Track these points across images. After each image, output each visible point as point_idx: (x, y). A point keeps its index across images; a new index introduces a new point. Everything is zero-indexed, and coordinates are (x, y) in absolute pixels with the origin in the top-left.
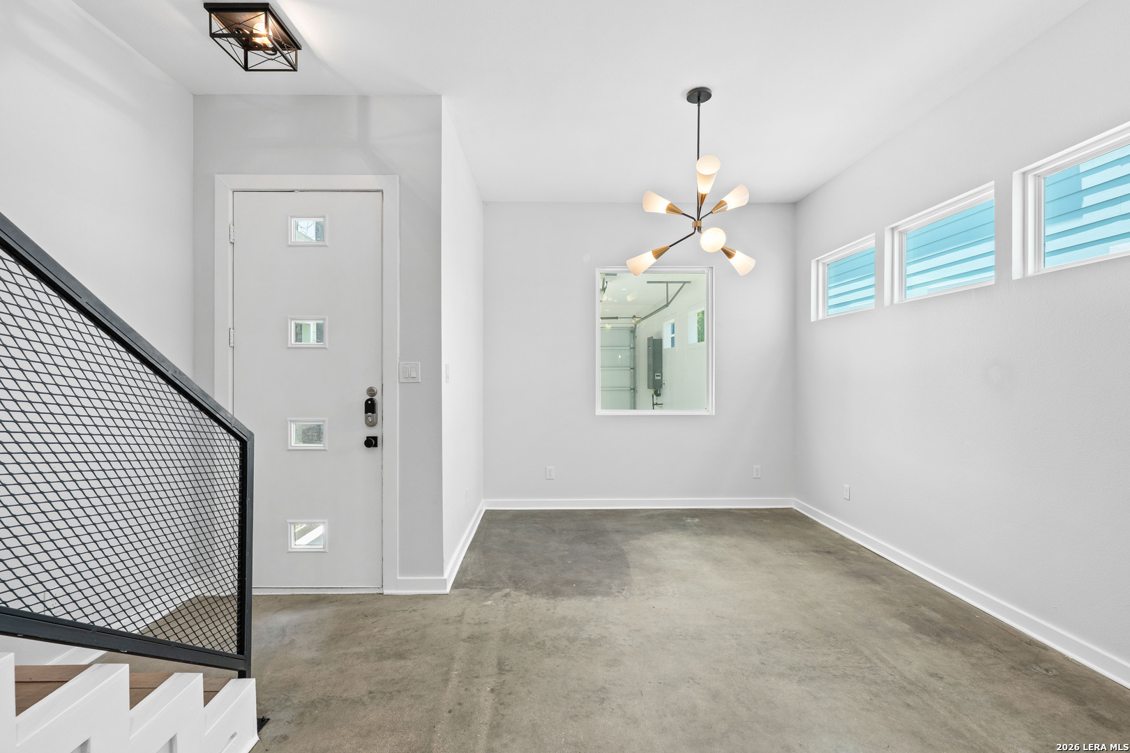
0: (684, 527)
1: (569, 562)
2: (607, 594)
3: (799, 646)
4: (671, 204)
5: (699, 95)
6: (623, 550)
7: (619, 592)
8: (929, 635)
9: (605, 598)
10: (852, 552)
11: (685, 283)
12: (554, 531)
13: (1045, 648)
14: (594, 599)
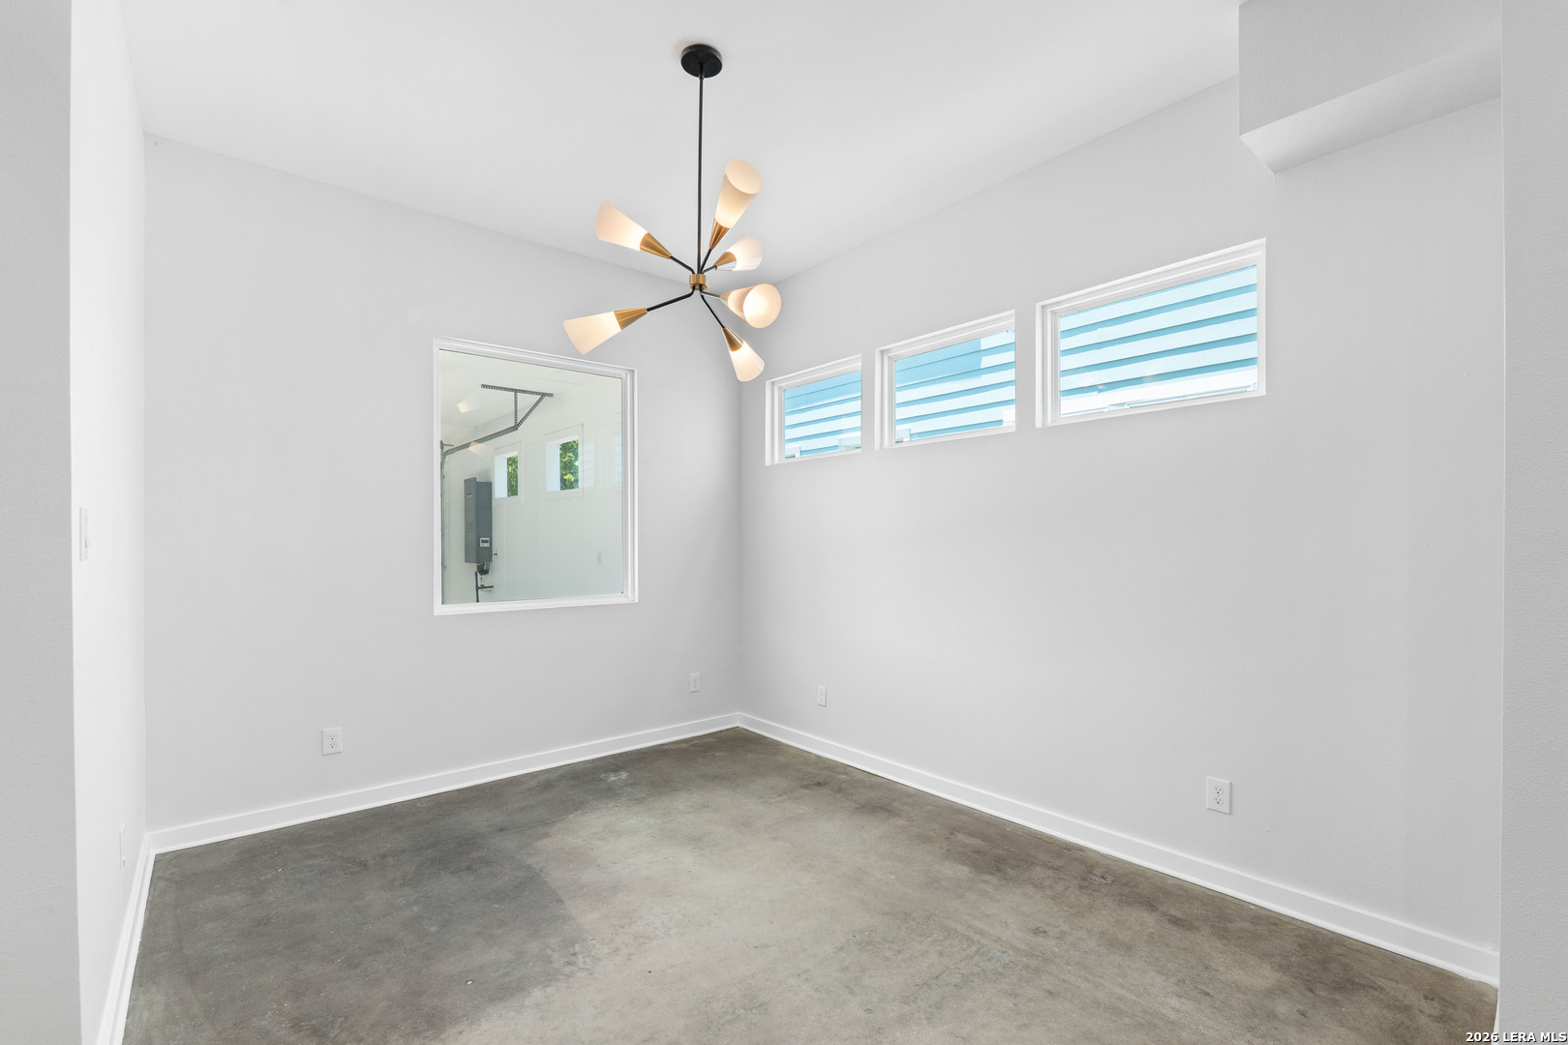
0: (611, 793)
1: (433, 929)
2: (549, 977)
3: (889, 954)
4: (649, 234)
5: (701, 61)
6: (530, 868)
7: (569, 964)
8: (992, 874)
9: (550, 990)
10: (842, 777)
11: (543, 395)
12: (364, 865)
13: (1081, 849)
14: (528, 1002)
